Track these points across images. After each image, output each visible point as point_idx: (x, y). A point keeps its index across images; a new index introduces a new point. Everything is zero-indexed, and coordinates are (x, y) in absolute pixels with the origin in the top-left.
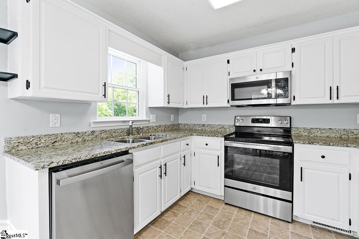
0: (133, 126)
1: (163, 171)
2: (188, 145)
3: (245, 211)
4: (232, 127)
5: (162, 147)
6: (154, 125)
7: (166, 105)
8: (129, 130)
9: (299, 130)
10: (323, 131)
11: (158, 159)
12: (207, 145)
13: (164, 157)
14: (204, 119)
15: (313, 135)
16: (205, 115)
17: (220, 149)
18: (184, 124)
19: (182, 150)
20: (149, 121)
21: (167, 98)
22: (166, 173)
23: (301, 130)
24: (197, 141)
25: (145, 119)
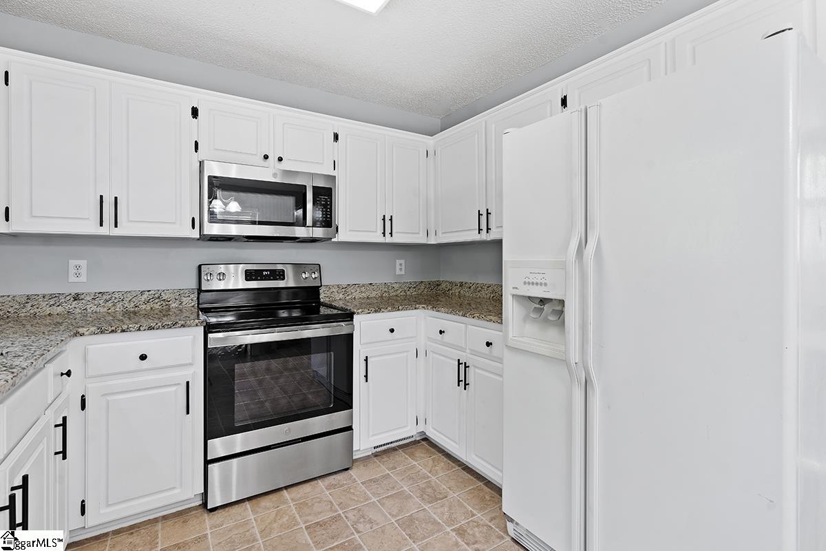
2: (69, 374)
3: (266, 497)
4: (187, 295)
9: (331, 290)
10: (363, 289)
14: (77, 275)
15: (350, 297)
16: (83, 263)
23: (335, 290)
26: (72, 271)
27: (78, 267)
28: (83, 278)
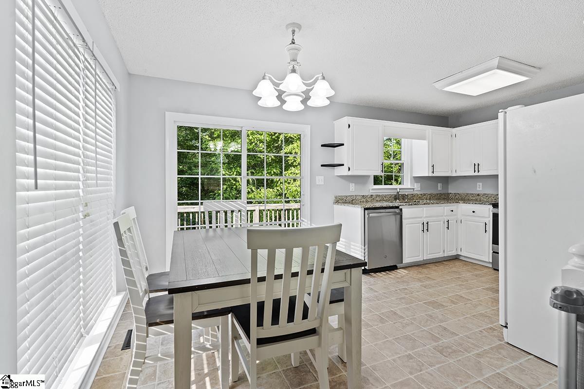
0: (400, 193)
1: (425, 228)
2: (452, 211)
5: (425, 208)
6: (419, 193)
7: (431, 175)
8: (395, 196)
11: (421, 217)
12: (474, 212)
13: (426, 217)
14: (479, 188)
16: (481, 184)
17: (487, 216)
18: (455, 194)
19: (445, 214)
20: (413, 189)
21: (431, 168)
22: (428, 230)
24: (464, 208)
25: (410, 187)
26: (478, 186)
27: (479, 185)
28: (481, 189)
